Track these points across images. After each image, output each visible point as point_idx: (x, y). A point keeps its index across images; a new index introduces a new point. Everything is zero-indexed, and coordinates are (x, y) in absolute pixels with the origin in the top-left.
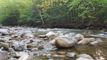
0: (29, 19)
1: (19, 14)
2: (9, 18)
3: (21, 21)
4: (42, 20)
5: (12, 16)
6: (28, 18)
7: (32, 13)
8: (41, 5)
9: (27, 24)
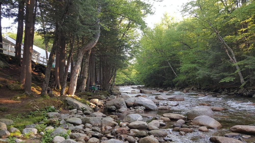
0: (202, 73)
1: (178, 62)
2: (158, 72)
3: (182, 78)
4: (240, 74)
5: (164, 67)
6: (201, 71)
7: (211, 57)
8: (236, 34)
9: (196, 84)
